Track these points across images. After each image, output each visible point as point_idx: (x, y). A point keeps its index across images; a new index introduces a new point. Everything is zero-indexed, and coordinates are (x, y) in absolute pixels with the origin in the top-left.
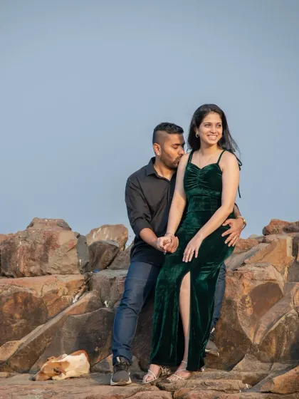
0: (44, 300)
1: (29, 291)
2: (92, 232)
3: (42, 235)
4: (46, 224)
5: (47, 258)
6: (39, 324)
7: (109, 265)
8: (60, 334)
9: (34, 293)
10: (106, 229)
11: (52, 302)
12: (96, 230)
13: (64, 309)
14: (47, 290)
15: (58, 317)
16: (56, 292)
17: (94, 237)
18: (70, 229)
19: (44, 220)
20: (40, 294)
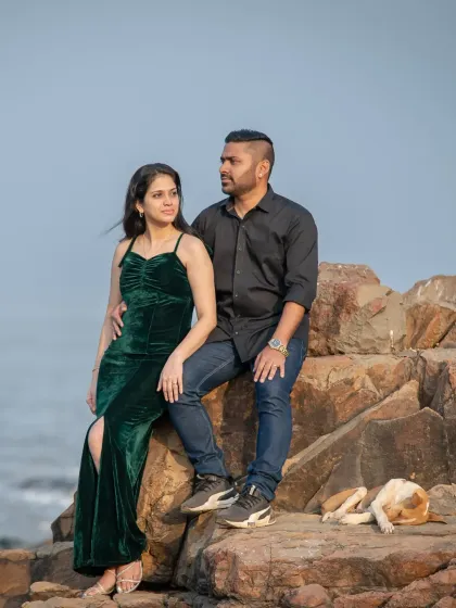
0: (331, 394)
1: (308, 381)
2: (416, 286)
3: (331, 290)
4: (339, 272)
5: (338, 328)
6: (321, 433)
7: (440, 341)
8: (354, 450)
9: (315, 383)
10: (438, 282)
11: (343, 399)
12: (423, 283)
13: (362, 411)
14: (334, 379)
15: (353, 424)
16: (350, 383)
17: (419, 294)
18: (378, 281)
19: (336, 266)
20: (322, 380)
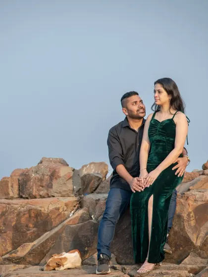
0: (50, 214)
1: (40, 209)
2: (83, 167)
3: (48, 169)
4: (51, 161)
5: (52, 185)
6: (46, 231)
7: (95, 190)
8: (61, 238)
9: (42, 209)
10: (92, 165)
11: (55, 216)
12: (86, 166)
13: (64, 221)
14: (51, 207)
15: (60, 227)
16: (58, 209)
17: (84, 170)
18: (68, 165)
19: (49, 159)
20: (47, 210)
